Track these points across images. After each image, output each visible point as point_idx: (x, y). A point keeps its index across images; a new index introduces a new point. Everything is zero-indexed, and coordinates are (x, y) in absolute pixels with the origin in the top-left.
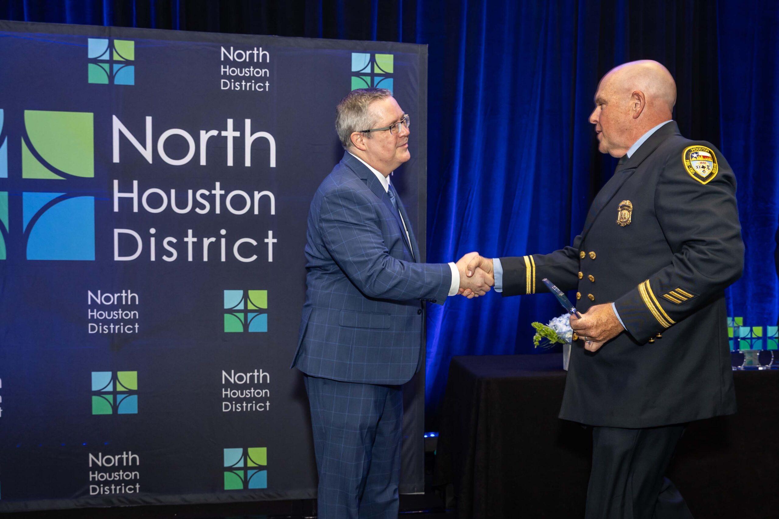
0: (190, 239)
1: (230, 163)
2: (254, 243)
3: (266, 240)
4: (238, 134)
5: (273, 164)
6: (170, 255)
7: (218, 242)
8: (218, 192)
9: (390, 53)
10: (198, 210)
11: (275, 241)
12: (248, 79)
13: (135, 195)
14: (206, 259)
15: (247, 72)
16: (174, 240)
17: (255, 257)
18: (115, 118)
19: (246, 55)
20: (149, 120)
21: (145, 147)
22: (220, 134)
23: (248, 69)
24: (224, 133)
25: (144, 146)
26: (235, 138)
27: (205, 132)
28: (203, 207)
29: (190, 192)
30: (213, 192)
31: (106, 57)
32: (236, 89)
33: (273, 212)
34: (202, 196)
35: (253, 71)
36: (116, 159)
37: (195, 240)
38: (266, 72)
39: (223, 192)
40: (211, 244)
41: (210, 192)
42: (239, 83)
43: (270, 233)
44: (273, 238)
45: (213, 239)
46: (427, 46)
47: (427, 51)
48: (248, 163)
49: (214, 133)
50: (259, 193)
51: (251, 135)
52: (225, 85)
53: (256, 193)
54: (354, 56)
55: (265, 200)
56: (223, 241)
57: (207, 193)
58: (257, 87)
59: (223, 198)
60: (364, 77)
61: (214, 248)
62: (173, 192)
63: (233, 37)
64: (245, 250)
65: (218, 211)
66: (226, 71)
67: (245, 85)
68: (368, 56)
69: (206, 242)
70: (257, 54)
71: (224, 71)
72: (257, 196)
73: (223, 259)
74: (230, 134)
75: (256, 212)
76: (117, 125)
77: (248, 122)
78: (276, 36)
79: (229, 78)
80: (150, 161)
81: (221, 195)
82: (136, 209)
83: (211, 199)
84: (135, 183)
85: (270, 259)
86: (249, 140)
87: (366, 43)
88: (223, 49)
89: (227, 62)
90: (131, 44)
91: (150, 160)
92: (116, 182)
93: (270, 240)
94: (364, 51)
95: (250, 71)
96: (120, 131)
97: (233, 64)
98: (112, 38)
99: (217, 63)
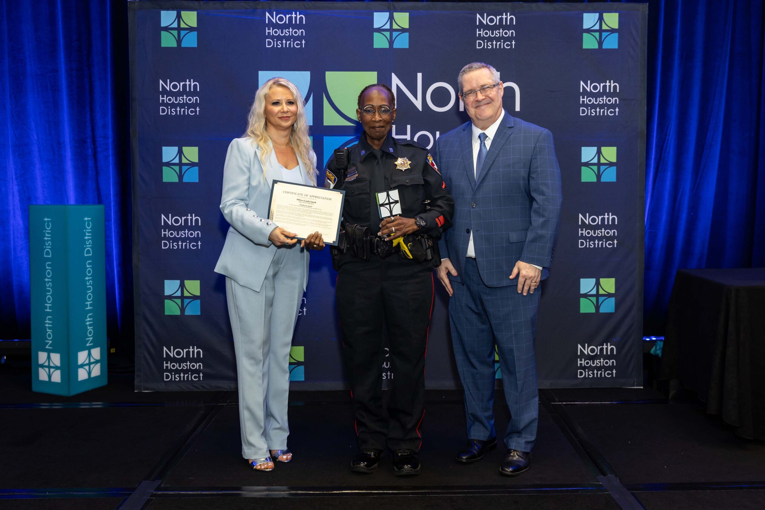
5: (518, 108)
9: (615, 12)
12: (498, 39)
18: (393, 74)
19: (497, 20)
20: (420, 75)
21: (416, 98)
23: (498, 31)
25: (416, 96)
31: (387, 26)
32: (489, 48)
35: (502, 32)
38: (512, 33)
42: (490, 43)
46: (648, 4)
47: (647, 8)
52: (479, 45)
54: (585, 15)
58: (505, 45)
60: (593, 33)
62: (438, 133)
63: (486, 5)
66: (481, 33)
67: (495, 44)
68: (597, 15)
70: (505, 18)
71: (478, 33)
76: (395, 81)
78: (521, 3)
79: (483, 39)
84: (409, 127)
87: (596, 4)
88: (478, 16)
89: (482, 26)
90: (406, 15)
91: (420, 108)
94: (594, 11)
95: (499, 33)
96: (397, 85)
97: (486, 27)
98: (391, 11)
99: (473, 26)
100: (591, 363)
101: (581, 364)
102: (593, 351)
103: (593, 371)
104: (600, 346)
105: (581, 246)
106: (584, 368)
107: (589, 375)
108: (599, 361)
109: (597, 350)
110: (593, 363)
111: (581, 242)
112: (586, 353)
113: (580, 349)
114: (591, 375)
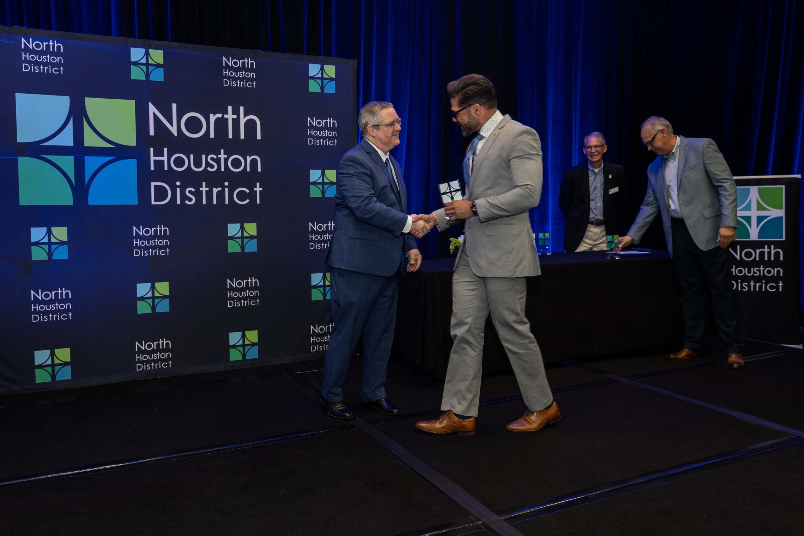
0: (204, 189)
1: (230, 136)
2: (248, 191)
3: (255, 189)
4: (235, 117)
5: (259, 137)
6: (190, 200)
7: (223, 191)
8: (222, 156)
9: (333, 64)
10: (209, 169)
11: (261, 189)
12: (242, 79)
13: (165, 158)
14: (215, 202)
15: (241, 74)
16: (193, 190)
17: (248, 201)
18: (150, 103)
19: (240, 63)
20: (174, 106)
21: (172, 125)
22: (223, 116)
24: (226, 116)
26: (233, 119)
27: (213, 115)
28: (212, 167)
29: (204, 156)
30: (219, 156)
31: (144, 61)
32: (234, 86)
33: (259, 170)
34: (212, 159)
35: (245, 74)
36: (152, 133)
37: (207, 189)
38: (253, 75)
39: (226, 156)
40: (218, 192)
41: (217, 156)
42: (235, 82)
43: (258, 184)
44: (260, 187)
45: (220, 189)
46: (356, 61)
47: (356, 64)
48: (242, 137)
49: (219, 115)
50: (250, 157)
51: (244, 117)
52: (226, 83)
53: (248, 157)
54: (311, 65)
55: (254, 162)
56: (226, 190)
57: (215, 157)
58: (247, 85)
59: (226, 160)
60: (317, 80)
61: (221, 195)
62: (192, 156)
63: (230, 50)
64: (242, 196)
65: (223, 169)
66: (227, 73)
67: (239, 83)
68: (319, 66)
69: (215, 191)
70: (247, 62)
71: (225, 73)
72: (249, 159)
73: (227, 202)
74: (230, 116)
75: (248, 170)
76: (152, 109)
77: (242, 109)
78: (260, 50)
79: (229, 78)
80: (176, 135)
81: (224, 158)
82: (166, 168)
83: (218, 161)
84: (166, 150)
85: (258, 202)
86: (243, 121)
87: (318, 57)
88: (224, 58)
89: (228, 67)
90: (161, 52)
92: (152, 149)
93: (258, 189)
94: (317, 63)
95: (242, 74)
96: (154, 113)
97: (231, 69)
98: (147, 48)
99: (220, 67)
100: (320, 339)
101: (313, 341)
102: (322, 329)
103: (322, 345)
104: (327, 325)
105: (311, 248)
106: (315, 344)
107: (319, 349)
108: (327, 337)
109: (325, 329)
110: (322, 339)
111: (311, 244)
112: (317, 332)
113: (312, 329)
114: (321, 349)
